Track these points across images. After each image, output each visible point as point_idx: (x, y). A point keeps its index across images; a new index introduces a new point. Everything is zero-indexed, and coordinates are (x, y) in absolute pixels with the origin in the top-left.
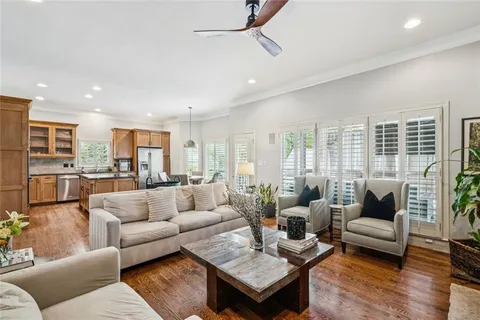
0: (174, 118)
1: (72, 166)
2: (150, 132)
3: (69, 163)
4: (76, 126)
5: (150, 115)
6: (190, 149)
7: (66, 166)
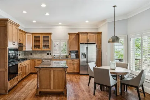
0: (104, 21)
1: (50, 54)
2: (87, 33)
3: (49, 53)
4: (50, 34)
5: (87, 22)
6: (116, 44)
7: (48, 54)
